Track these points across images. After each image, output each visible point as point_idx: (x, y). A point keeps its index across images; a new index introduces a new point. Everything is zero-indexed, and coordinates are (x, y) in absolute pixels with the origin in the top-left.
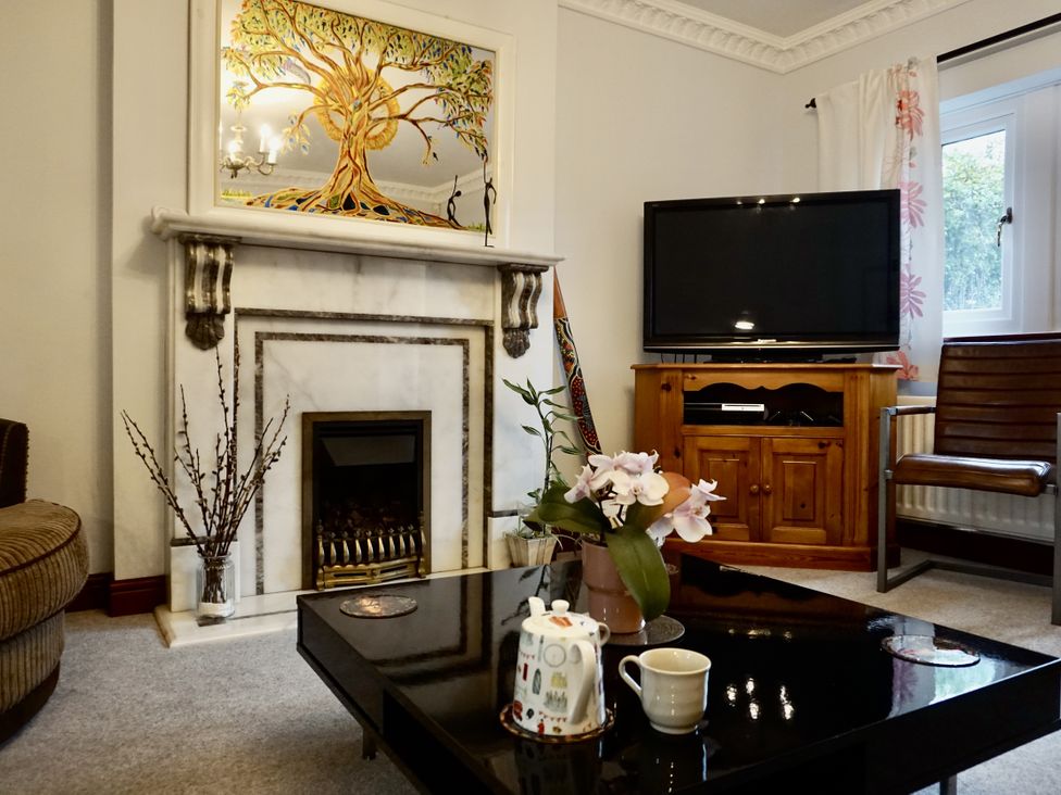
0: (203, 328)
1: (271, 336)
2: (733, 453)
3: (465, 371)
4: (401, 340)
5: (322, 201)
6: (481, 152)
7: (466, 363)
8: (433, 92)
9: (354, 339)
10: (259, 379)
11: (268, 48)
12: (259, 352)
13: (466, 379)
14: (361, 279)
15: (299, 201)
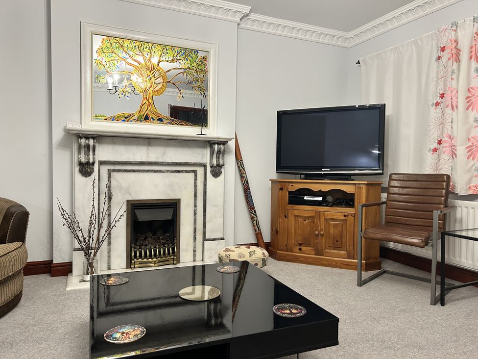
0: (86, 169)
1: (114, 171)
2: (308, 218)
3: (195, 183)
4: (168, 171)
5: (136, 117)
6: (203, 94)
7: (196, 179)
8: (182, 71)
9: (148, 171)
10: (109, 187)
11: (112, 58)
12: (109, 177)
13: (195, 186)
14: (150, 148)
15: (126, 118)
